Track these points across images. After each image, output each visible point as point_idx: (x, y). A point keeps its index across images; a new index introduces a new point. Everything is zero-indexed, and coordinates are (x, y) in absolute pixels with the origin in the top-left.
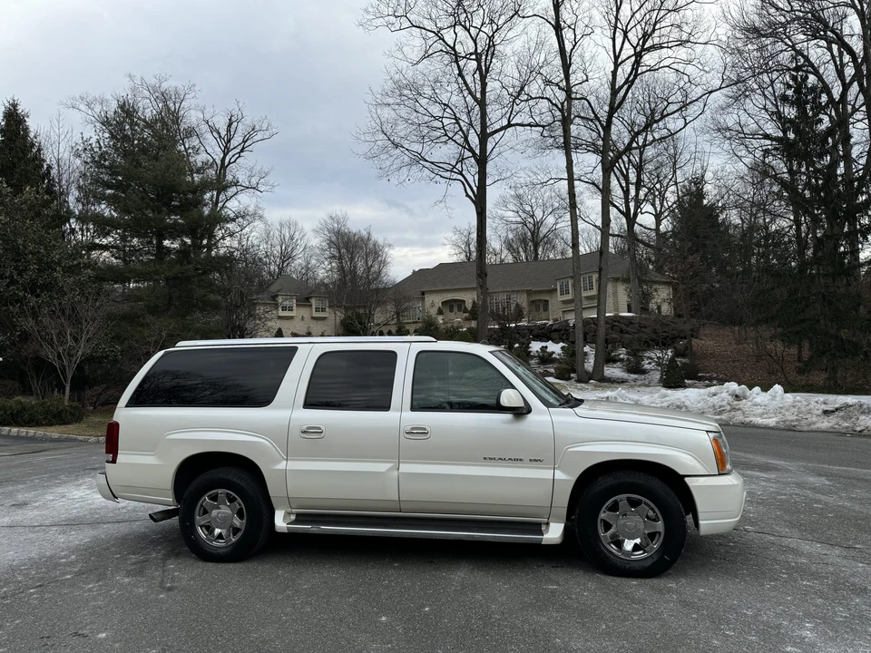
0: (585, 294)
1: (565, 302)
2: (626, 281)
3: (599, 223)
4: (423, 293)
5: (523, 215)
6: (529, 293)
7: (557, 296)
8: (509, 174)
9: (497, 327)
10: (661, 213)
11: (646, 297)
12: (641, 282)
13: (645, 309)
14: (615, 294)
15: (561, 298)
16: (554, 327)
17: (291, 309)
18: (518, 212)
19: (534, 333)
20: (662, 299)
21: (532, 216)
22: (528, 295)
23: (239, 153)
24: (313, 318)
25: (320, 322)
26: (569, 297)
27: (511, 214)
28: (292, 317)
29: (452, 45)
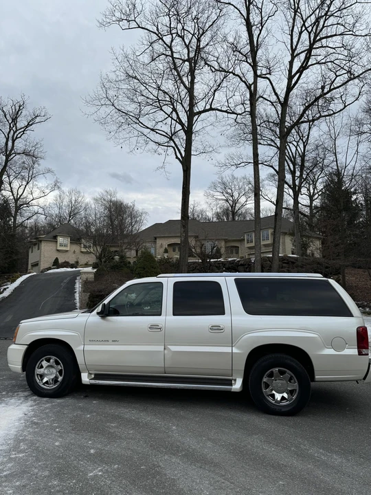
0: (263, 243)
1: (250, 248)
2: (292, 234)
3: (274, 200)
4: (156, 239)
5: (226, 195)
6: (226, 241)
7: (244, 244)
8: (211, 149)
9: (200, 261)
10: (314, 195)
11: (304, 247)
12: (302, 236)
13: (304, 254)
14: (284, 243)
15: (247, 245)
16: (240, 263)
17: (65, 246)
18: (223, 193)
19: (227, 266)
20: (315, 248)
21: (232, 196)
22: (226, 242)
23: (23, 131)
24: (82, 252)
25: (86, 255)
26: (253, 244)
27: (218, 194)
28: (67, 251)
29: (169, 45)
